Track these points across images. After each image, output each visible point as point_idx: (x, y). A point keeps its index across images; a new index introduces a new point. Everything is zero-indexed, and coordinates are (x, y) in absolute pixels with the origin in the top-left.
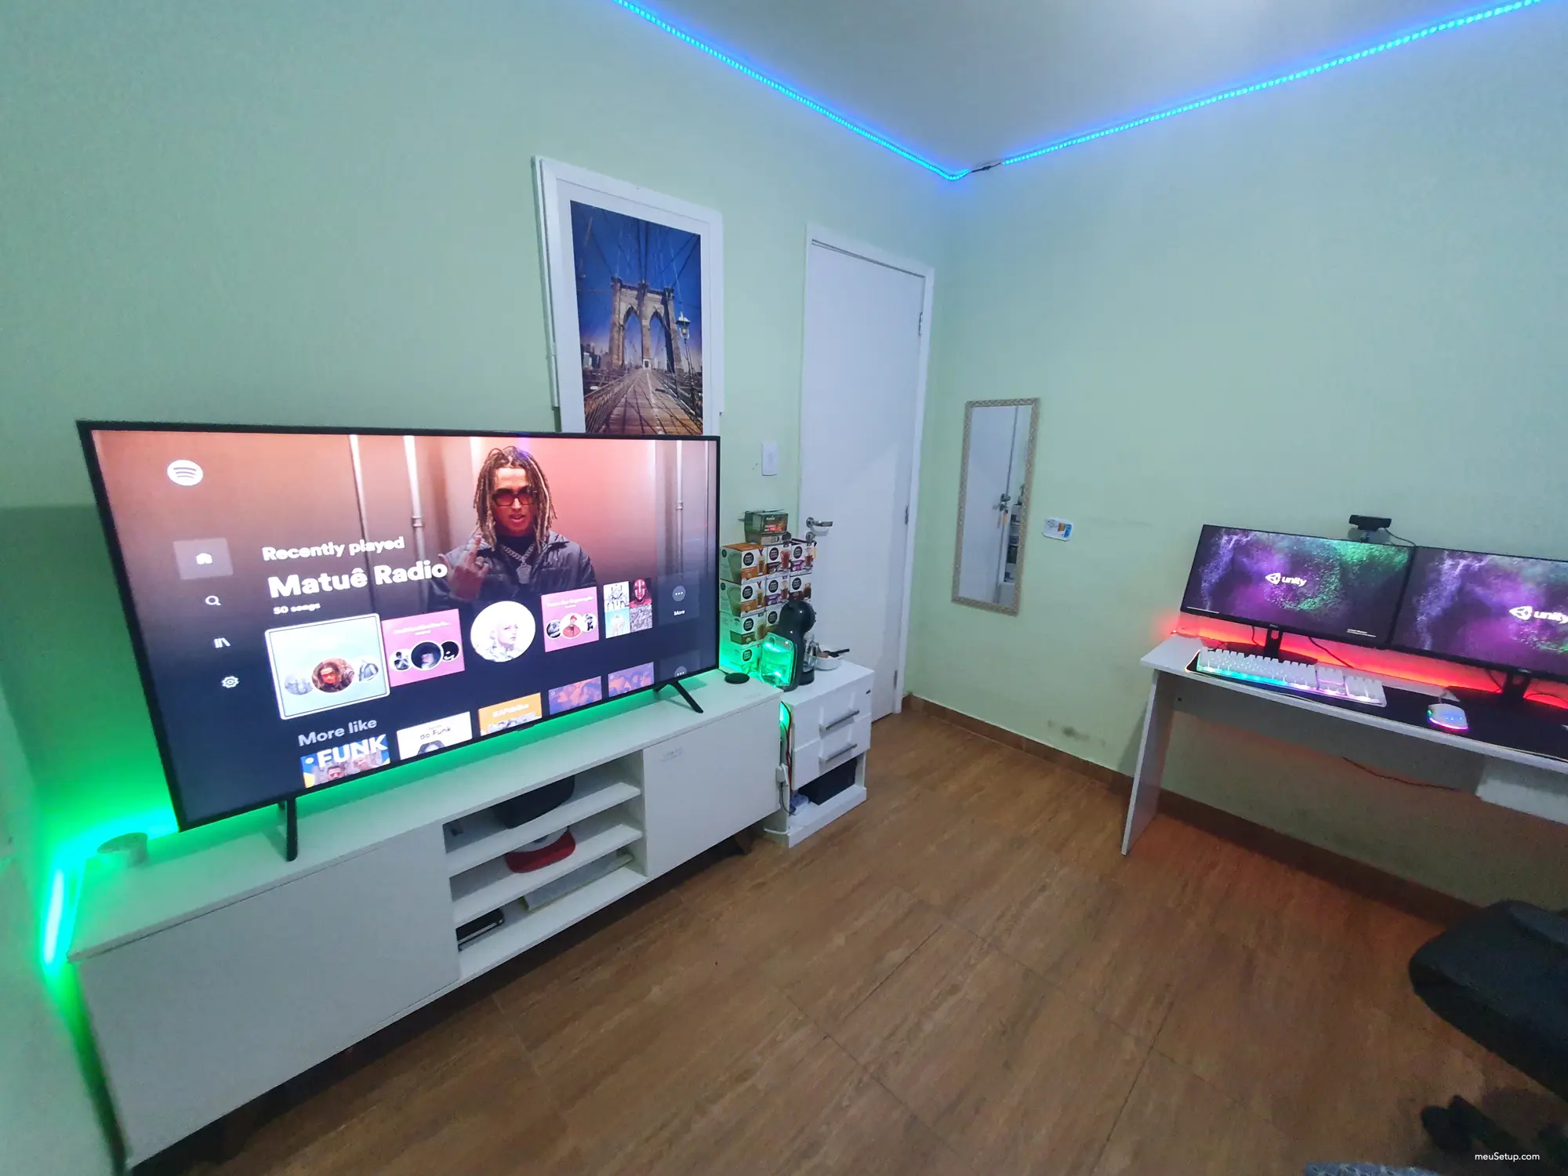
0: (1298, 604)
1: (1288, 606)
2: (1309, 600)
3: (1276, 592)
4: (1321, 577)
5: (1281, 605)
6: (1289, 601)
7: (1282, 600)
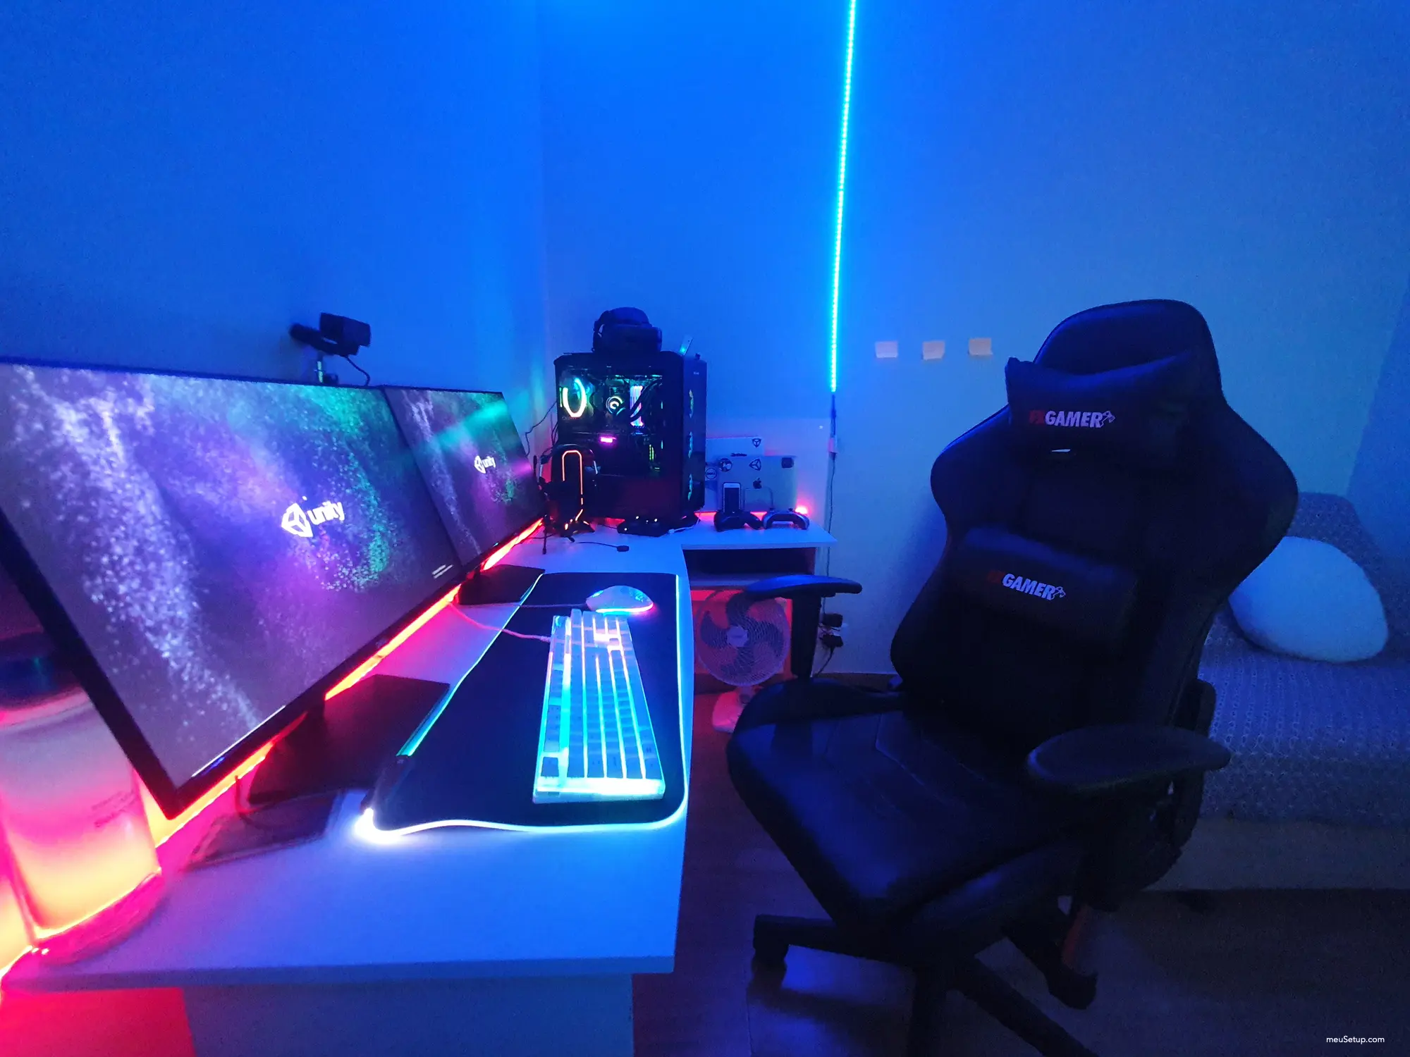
0: (368, 564)
1: (363, 581)
2: (372, 545)
3: (326, 559)
4: (349, 486)
5: (353, 583)
6: (355, 566)
7: (346, 571)
